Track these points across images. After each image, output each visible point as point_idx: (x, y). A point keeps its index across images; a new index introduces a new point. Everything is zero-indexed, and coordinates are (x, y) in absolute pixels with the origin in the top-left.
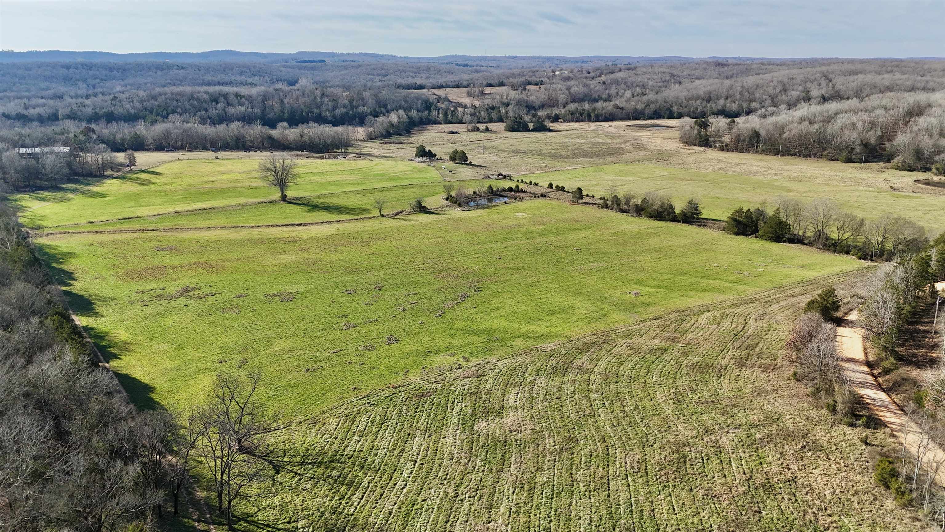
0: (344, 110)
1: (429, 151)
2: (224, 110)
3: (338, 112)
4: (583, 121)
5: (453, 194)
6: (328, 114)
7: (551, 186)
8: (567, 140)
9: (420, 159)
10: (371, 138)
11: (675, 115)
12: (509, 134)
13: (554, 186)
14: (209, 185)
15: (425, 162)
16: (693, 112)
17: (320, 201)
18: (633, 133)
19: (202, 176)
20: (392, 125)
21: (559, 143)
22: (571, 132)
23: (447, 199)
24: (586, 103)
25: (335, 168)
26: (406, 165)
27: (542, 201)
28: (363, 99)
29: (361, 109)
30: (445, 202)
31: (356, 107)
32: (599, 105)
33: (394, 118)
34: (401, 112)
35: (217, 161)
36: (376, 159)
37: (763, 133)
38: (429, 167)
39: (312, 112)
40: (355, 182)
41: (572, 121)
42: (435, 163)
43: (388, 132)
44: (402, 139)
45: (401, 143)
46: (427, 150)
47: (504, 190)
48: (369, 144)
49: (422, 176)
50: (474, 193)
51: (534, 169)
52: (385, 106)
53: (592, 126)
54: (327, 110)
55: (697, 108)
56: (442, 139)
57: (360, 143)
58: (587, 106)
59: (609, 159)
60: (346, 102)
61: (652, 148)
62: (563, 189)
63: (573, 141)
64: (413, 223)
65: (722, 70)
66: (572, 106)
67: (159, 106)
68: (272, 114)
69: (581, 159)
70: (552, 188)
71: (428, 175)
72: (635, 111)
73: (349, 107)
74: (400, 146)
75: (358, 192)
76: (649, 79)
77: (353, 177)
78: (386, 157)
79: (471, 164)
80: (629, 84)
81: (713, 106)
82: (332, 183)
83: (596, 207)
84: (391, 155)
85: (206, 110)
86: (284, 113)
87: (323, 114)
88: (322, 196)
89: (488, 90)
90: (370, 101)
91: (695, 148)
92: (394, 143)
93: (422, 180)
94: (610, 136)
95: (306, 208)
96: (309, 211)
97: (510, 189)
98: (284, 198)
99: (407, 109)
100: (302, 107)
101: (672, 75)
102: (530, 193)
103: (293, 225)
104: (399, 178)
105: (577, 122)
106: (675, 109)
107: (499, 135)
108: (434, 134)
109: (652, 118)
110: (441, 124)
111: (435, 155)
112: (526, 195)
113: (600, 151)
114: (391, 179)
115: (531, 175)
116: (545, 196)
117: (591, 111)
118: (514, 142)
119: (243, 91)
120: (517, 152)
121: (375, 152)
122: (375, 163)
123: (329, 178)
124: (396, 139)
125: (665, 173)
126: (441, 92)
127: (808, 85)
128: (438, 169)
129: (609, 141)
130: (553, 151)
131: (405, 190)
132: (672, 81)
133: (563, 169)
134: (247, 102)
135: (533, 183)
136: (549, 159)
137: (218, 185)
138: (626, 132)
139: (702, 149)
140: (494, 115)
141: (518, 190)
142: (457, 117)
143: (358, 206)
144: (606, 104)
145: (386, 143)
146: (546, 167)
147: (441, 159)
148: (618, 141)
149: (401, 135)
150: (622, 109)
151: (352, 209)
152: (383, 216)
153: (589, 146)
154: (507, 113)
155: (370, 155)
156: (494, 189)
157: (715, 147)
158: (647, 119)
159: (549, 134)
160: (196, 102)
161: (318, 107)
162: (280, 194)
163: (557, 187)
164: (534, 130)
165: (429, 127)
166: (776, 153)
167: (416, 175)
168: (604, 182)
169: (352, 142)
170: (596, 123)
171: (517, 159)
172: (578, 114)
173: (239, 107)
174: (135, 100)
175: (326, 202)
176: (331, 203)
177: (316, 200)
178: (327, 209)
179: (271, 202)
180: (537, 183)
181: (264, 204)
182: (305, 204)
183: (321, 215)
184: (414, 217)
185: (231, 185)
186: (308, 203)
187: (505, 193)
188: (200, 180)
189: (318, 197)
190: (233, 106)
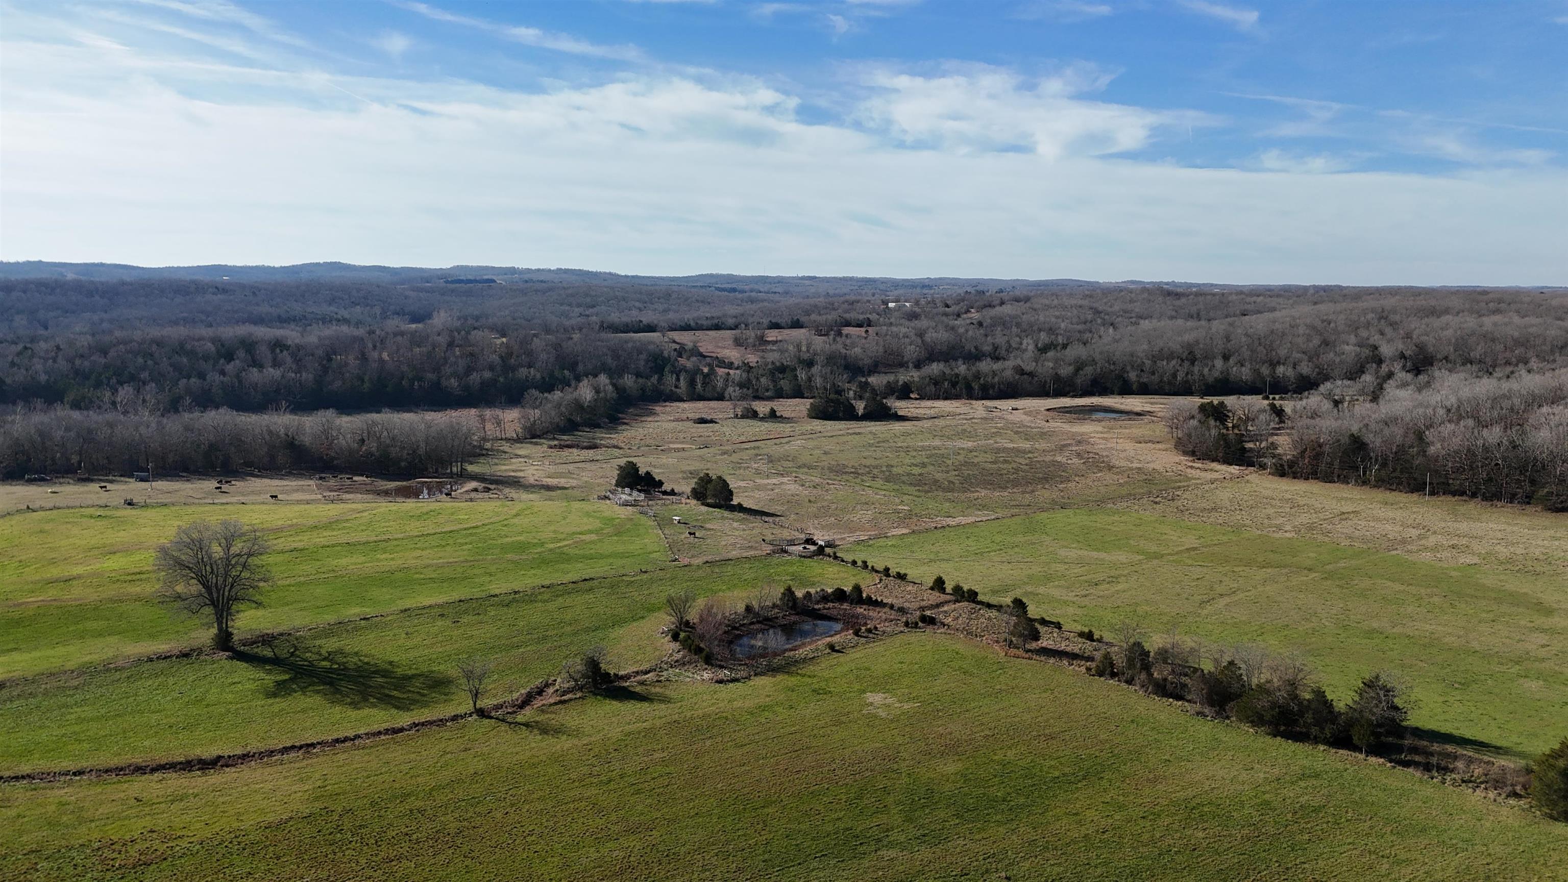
0: (487, 375)
1: (648, 473)
2: (238, 376)
3: (475, 378)
4: (957, 397)
5: (693, 616)
6: (454, 382)
7: (939, 584)
8: (937, 442)
9: (625, 495)
10: (532, 434)
11: (1135, 387)
12: (818, 425)
13: (949, 589)
14: (52, 593)
15: (635, 504)
16: (1170, 383)
17: (330, 644)
18: (1067, 427)
19: (53, 562)
20: (578, 406)
21: (923, 448)
22: (941, 423)
23: (675, 636)
24: (960, 362)
25: (414, 528)
26: (588, 514)
27: (925, 638)
28: (530, 353)
29: (523, 372)
30: (670, 648)
31: (514, 369)
32: (985, 366)
33: (585, 392)
34: (603, 379)
35: (129, 512)
36: (525, 496)
37: (1374, 441)
38: (643, 519)
39: (420, 379)
40: (446, 574)
41: (937, 397)
42: (658, 506)
43: (570, 421)
44: (601, 436)
45: (594, 447)
46: (642, 471)
47: (825, 598)
48: (524, 450)
49: (620, 548)
50: (749, 609)
51: (885, 523)
52: (573, 366)
53: (979, 407)
54: (455, 375)
55: (1174, 375)
56: (681, 435)
57: (506, 447)
58: (962, 368)
59: (1044, 494)
60: (495, 358)
61: (1123, 463)
62: (972, 596)
63: (949, 444)
64: (563, 744)
65: (1177, 303)
66: (935, 368)
67: (106, 367)
68: (338, 384)
69: (983, 493)
70: (942, 590)
71: (637, 545)
72: (1057, 378)
73: (499, 368)
74: (590, 453)
75: (442, 611)
76: (1057, 317)
77: (448, 555)
78: (548, 488)
79: (740, 508)
80: (1024, 326)
81: (1206, 371)
82: (386, 579)
83: (1080, 668)
84: (562, 482)
85: (202, 376)
86: (363, 381)
87: (444, 383)
88: (339, 627)
89: (772, 335)
90: (543, 356)
91: (1215, 465)
92: (577, 446)
93: (620, 562)
94: (1023, 432)
96: (280, 690)
97: (840, 595)
99: (614, 373)
100: (404, 368)
101: (1097, 312)
102: (892, 607)
103: (187, 766)
104: (562, 558)
105: (946, 399)
106: (1133, 376)
107: (799, 428)
108: (666, 425)
109: (1091, 394)
110: (681, 400)
111: (661, 483)
112: (884, 613)
113: (1017, 470)
114: (543, 562)
115: (881, 542)
116: (931, 621)
117: (970, 378)
118: (829, 445)
119: (291, 335)
120: (839, 470)
121: (532, 472)
122: (518, 507)
123: (386, 561)
124: (584, 436)
125: (1191, 541)
126: (685, 338)
127: (1364, 333)
128: (663, 522)
129: (1027, 445)
130: (916, 471)
131: (569, 600)
132: (1099, 321)
133: (950, 521)
134: (289, 360)
135: (893, 572)
136: (912, 490)
137: (77, 592)
138: (1052, 424)
139: (1234, 469)
140: (785, 384)
141: (857, 597)
142: (714, 387)
143: (424, 668)
144: (997, 366)
145: (562, 447)
146: (910, 515)
147: (672, 493)
148: (1042, 445)
149: (598, 426)
150: (1031, 374)
152: (482, 713)
153: (990, 457)
154: (810, 380)
155: (515, 483)
156: (799, 594)
157: (1263, 467)
158: (1081, 396)
159: (897, 426)
160: (185, 360)
161: (437, 369)
162: (214, 631)
163: (958, 589)
164: (869, 416)
165: (657, 408)
166: (1417, 487)
167: (608, 548)
168: (1061, 568)
169: (488, 445)
170: (983, 402)
171: (839, 491)
172: (946, 384)
173: (271, 370)
174: (60, 354)
175: (341, 652)
176: (356, 653)
177: (317, 643)
178: (331, 684)
179: (186, 655)
180: (902, 572)
181: (164, 664)
182: (276, 662)
183: (304, 711)
184: (570, 717)
185: (111, 591)
186: (292, 654)
187: (827, 606)
188: (37, 577)
189: (330, 631)
190: (261, 366)
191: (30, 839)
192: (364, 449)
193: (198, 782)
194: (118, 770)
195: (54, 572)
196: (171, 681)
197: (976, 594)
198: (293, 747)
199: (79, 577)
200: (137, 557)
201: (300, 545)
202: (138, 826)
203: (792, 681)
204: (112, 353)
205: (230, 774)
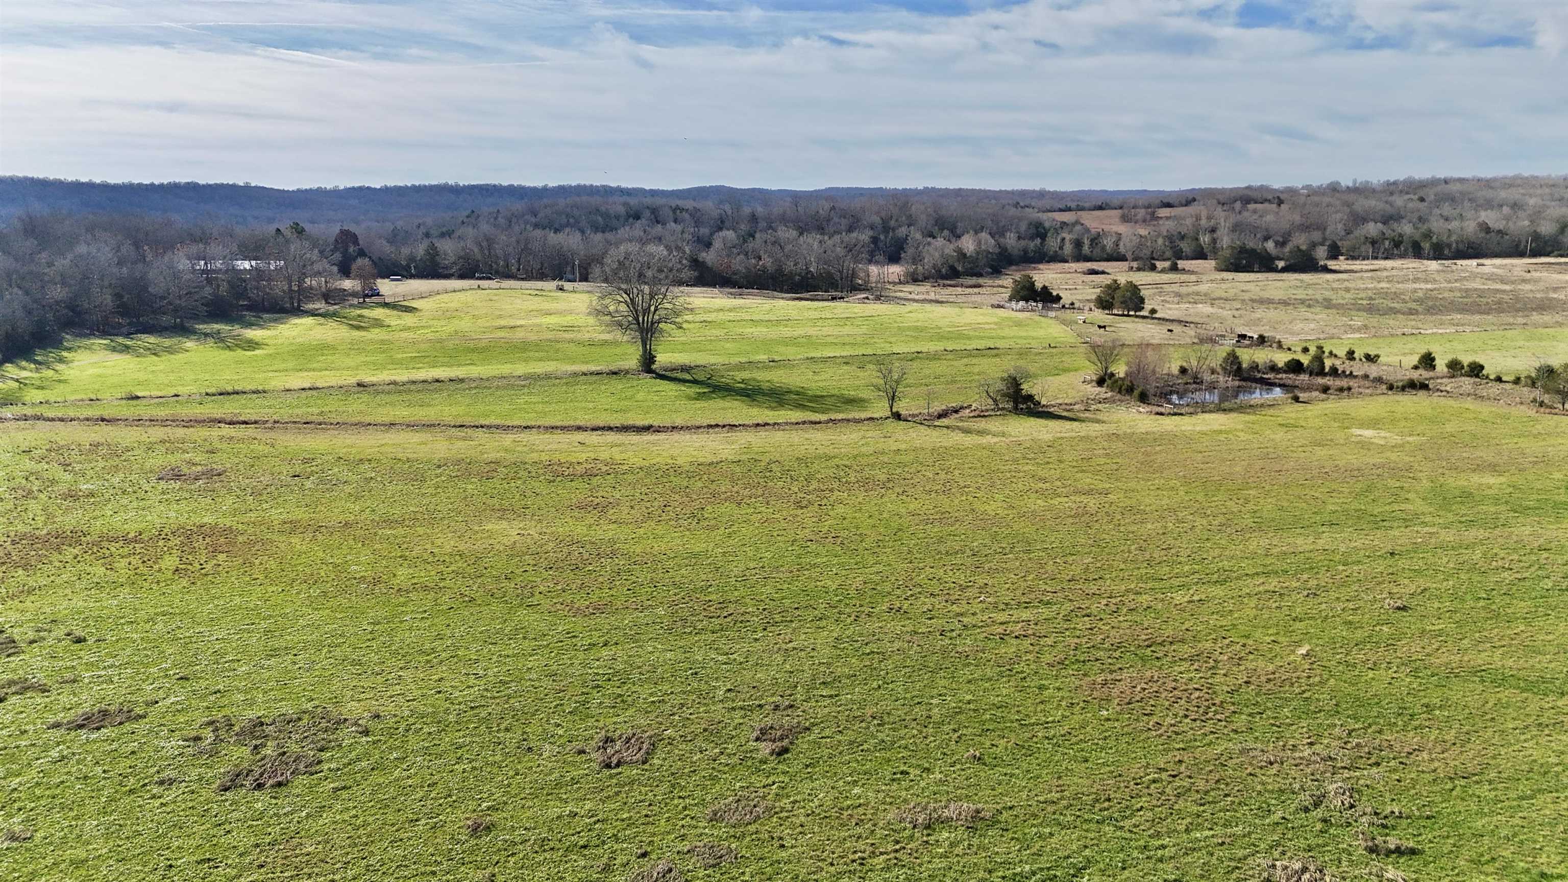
1: (1045, 288)
4: (1400, 257)
5: (1120, 370)
7: (1427, 363)
8: (1384, 285)
9: (1021, 304)
10: (915, 279)
12: (1229, 275)
13: (1441, 364)
14: (500, 334)
15: (1033, 311)
17: (742, 375)
19: (500, 317)
20: (962, 255)
21: (1368, 289)
22: (1385, 273)
23: (1100, 382)
26: (982, 315)
27: (1417, 399)
30: (1094, 390)
34: (984, 235)
35: (560, 294)
36: (916, 304)
38: (1043, 320)
40: (847, 340)
42: (1057, 314)
43: (953, 268)
44: (982, 280)
45: (979, 287)
46: (1039, 285)
48: (908, 287)
49: (1024, 334)
50: (1183, 371)
52: (951, 225)
56: (1071, 281)
57: (889, 286)
58: (1406, 229)
59: (1543, 317)
60: (876, 219)
62: (1476, 370)
63: (1403, 286)
66: (1372, 229)
69: (1459, 316)
70: (1436, 367)
71: (1041, 333)
72: (1536, 236)
73: (880, 227)
74: (976, 290)
75: (848, 361)
76: (1524, 195)
77: (847, 330)
78: (938, 302)
79: (1152, 316)
82: (792, 341)
84: (953, 300)
88: (750, 365)
89: (1163, 212)
90: (923, 217)
92: (963, 285)
93: (1024, 342)
94: (1499, 279)
95: (694, 390)
96: (700, 397)
97: (1295, 368)
98: (648, 363)
99: (998, 232)
102: (1365, 377)
104: (963, 337)
105: (1386, 258)
107: (1204, 278)
108: (1052, 276)
110: (1067, 261)
111: (1058, 298)
112: (1358, 382)
114: (943, 337)
116: (1422, 388)
117: (1417, 237)
118: (1248, 288)
120: (1263, 301)
121: (916, 296)
122: (910, 309)
124: (970, 280)
128: (1064, 323)
129: (1505, 287)
130: (1363, 302)
131: (974, 361)
135: (1358, 356)
136: (1362, 313)
137: (520, 334)
138: (1536, 273)
140: (1185, 246)
141: (1321, 370)
142: (1104, 251)
143: (836, 392)
145: (946, 286)
146: (1365, 327)
147: (1072, 306)
148: (1529, 287)
149: (980, 275)
150: (1500, 232)
151: (817, 398)
152: (897, 416)
153: (1458, 294)
154: (1214, 241)
155: (906, 300)
156: (1245, 366)
159: (1329, 276)
160: (600, 218)
162: (639, 358)
163: (1454, 366)
164: (1292, 270)
165: (1041, 266)
167: (1007, 332)
169: (873, 285)
172: (1387, 243)
173: (673, 224)
174: (500, 216)
175: (754, 380)
176: (768, 381)
177: (731, 373)
178: (748, 396)
179: (615, 373)
180: (1372, 353)
181: (595, 378)
182: (695, 382)
183: (723, 409)
184: (994, 425)
185: (550, 335)
186: (709, 379)
187: (1278, 376)
188: (488, 324)
189: (741, 367)
190: (664, 224)
191: (492, 456)
192: (761, 263)
193: (634, 438)
194: (563, 428)
195: (503, 323)
196: (603, 387)
197: (1482, 367)
198: (717, 426)
199: (521, 326)
200: (569, 318)
201: (709, 319)
202: (583, 457)
203: (1251, 418)
204: (541, 215)
205: (662, 436)
